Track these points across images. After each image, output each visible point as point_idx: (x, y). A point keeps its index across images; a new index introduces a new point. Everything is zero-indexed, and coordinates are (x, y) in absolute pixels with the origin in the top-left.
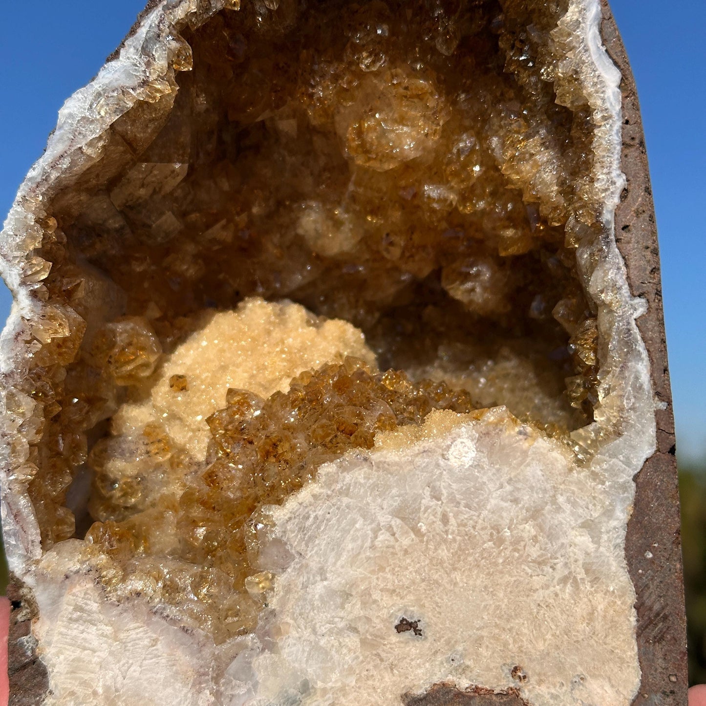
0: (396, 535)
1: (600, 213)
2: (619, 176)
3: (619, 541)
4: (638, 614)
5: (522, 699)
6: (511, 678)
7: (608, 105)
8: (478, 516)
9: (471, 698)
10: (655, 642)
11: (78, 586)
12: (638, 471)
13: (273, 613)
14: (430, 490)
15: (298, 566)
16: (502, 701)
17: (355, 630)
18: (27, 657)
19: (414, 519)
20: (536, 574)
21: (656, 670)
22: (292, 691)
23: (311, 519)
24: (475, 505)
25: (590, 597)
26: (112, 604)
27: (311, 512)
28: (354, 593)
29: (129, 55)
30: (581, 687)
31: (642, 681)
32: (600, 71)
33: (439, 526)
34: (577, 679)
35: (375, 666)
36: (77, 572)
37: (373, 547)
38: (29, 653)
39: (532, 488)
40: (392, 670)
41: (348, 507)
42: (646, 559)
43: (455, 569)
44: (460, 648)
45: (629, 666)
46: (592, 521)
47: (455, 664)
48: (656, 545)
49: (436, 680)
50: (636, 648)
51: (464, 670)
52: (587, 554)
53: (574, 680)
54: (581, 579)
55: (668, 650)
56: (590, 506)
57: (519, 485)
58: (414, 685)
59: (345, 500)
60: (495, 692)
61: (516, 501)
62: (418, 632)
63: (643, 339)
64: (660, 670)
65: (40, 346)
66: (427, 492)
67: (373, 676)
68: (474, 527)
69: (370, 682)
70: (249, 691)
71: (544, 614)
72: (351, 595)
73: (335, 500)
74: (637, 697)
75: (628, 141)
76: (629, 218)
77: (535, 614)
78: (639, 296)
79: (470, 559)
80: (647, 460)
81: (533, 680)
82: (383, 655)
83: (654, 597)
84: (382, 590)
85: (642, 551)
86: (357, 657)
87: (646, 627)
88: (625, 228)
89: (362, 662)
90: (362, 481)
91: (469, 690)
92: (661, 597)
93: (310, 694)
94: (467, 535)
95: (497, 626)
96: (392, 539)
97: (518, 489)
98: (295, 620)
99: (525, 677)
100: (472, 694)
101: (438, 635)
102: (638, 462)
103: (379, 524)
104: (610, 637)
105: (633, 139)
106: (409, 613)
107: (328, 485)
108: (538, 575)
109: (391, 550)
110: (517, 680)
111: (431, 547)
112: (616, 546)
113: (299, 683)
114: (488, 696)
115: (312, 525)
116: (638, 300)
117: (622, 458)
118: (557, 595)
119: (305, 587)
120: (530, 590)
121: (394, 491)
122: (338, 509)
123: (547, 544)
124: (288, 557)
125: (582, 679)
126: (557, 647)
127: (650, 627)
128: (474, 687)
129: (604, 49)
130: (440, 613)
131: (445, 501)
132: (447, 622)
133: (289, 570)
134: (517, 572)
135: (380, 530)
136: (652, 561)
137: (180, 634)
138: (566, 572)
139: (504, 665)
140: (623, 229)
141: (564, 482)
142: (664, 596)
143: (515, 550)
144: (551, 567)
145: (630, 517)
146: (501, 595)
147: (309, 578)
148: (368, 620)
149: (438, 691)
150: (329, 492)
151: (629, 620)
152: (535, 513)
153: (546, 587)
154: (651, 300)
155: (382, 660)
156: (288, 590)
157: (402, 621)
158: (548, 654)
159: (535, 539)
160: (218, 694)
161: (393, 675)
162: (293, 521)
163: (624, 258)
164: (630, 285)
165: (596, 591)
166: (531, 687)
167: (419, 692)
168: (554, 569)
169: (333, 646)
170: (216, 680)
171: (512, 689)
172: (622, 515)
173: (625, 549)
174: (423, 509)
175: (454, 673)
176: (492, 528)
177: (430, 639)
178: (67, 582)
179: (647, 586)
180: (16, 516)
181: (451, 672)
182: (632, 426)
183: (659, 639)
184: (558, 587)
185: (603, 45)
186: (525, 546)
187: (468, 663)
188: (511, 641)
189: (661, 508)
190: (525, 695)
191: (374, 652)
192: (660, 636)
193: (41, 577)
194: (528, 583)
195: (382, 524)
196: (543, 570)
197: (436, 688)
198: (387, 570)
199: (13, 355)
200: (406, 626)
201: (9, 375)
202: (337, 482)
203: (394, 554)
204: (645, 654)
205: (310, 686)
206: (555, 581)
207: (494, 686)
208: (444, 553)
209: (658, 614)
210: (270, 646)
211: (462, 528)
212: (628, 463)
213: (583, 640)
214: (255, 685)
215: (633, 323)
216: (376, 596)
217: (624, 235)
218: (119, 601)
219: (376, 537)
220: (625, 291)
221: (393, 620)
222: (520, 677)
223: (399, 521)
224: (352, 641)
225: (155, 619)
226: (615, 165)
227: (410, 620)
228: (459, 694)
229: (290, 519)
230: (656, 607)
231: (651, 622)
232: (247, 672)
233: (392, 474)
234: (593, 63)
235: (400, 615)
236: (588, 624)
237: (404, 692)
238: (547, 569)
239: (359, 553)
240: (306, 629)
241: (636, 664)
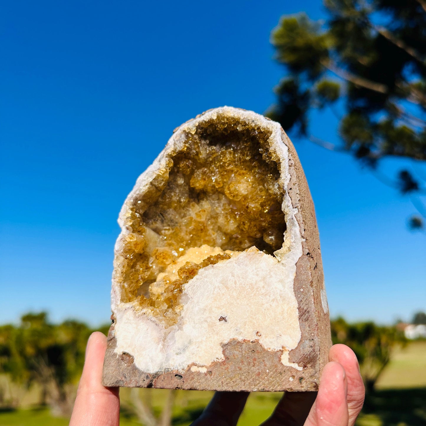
0: (220, 289)
1: (284, 187)
2: (288, 175)
3: (291, 286)
4: (299, 310)
5: (260, 343)
6: (256, 336)
7: (284, 156)
8: (246, 281)
9: (242, 343)
10: (305, 321)
11: (128, 312)
12: (297, 262)
13: (182, 318)
14: (231, 274)
15: (191, 302)
16: (253, 344)
17: (206, 321)
18: (113, 336)
19: (226, 284)
20: (264, 298)
21: (306, 332)
22: (186, 343)
23: (196, 286)
24: (245, 277)
25: (282, 305)
26: (137, 317)
27: (195, 284)
28: (207, 309)
29: (156, 163)
30: (280, 339)
31: (301, 336)
32: (281, 147)
33: (234, 285)
34: (279, 335)
35: (212, 333)
36: (129, 308)
37: (213, 294)
38: (113, 335)
39: (262, 270)
40: (217, 334)
41: (207, 281)
42: (300, 291)
43: (238, 299)
44: (239, 326)
45: (296, 330)
46: (282, 279)
47: (238, 331)
48: (304, 286)
49: (231, 337)
50: (299, 323)
51: (241, 333)
52: (281, 291)
53: (277, 336)
54: (279, 299)
55: (310, 324)
56: (281, 274)
57: (259, 270)
58: (224, 339)
59: (206, 279)
60: (251, 341)
61: (257, 275)
62: (226, 321)
63: (297, 220)
64: (307, 331)
65: (127, 242)
66: (230, 275)
67: (211, 337)
68: (244, 284)
69: (210, 339)
70: (173, 344)
71: (267, 312)
72: (206, 310)
73: (202, 280)
74: (300, 342)
75: (290, 165)
76: (292, 186)
77: (264, 312)
78: (296, 208)
79: (243, 295)
80: (300, 258)
81: (263, 336)
82: (215, 329)
83: (304, 305)
84: (215, 307)
85: (299, 289)
86: (206, 331)
87: (302, 316)
88: (291, 189)
89: (208, 332)
90: (211, 273)
91: (242, 341)
92: (306, 304)
93: (191, 344)
94: (242, 287)
95: (251, 317)
96: (219, 290)
97: (258, 271)
98: (189, 319)
99: (260, 335)
100: (243, 342)
101: (232, 322)
102: (297, 259)
103: (215, 286)
104: (290, 319)
105: (292, 164)
106: (223, 314)
107: (201, 275)
108: (265, 299)
109: (219, 294)
110: (258, 336)
111: (231, 292)
112: (290, 288)
113: (188, 340)
114: (248, 343)
115: (195, 288)
116: (295, 209)
117: (291, 258)
118: (271, 306)
119: (192, 308)
120: (262, 304)
121: (221, 275)
122: (204, 282)
123: (267, 288)
124: (188, 299)
125: (280, 335)
126: (271, 324)
127: (303, 315)
128: (243, 339)
129: (282, 141)
130: (233, 314)
131: (235, 277)
132: (235, 317)
133: (188, 303)
134: (258, 298)
135: (216, 288)
136: (303, 292)
137: (155, 326)
138: (274, 297)
139: (254, 331)
140: (290, 189)
141: (273, 268)
142: (308, 304)
143: (257, 291)
144: (269, 296)
145: (294, 277)
146: (252, 306)
147: (194, 305)
148: (211, 317)
149: (232, 341)
150: (201, 277)
151: (295, 313)
152: (264, 279)
153: (267, 303)
154: (299, 208)
155: (214, 331)
156: (187, 309)
157: (221, 317)
158: (268, 327)
159: (263, 287)
160: (164, 345)
161: (218, 336)
162: (190, 287)
163: (290, 198)
164: (293, 205)
165: (284, 304)
166: (263, 339)
167: (226, 342)
168: (270, 297)
169: (199, 327)
170: (164, 341)
171: (256, 340)
172: (292, 277)
173: (294, 288)
174: (229, 280)
175: (237, 335)
176: (250, 284)
177: (230, 323)
178: (126, 311)
179: (301, 301)
180: (114, 292)
181: (236, 334)
182: (294, 247)
183: (307, 320)
184: (271, 303)
185: (282, 140)
186: (260, 289)
187: (241, 331)
188: (256, 322)
189: (305, 274)
190: (261, 342)
191: (212, 328)
192: (307, 318)
193: (119, 311)
194: (261, 302)
195: (217, 286)
196: (266, 297)
197: (231, 340)
198: (217, 301)
199: (120, 245)
200: (222, 319)
201: (118, 251)
202: (204, 274)
203: (219, 295)
204: (302, 325)
205: (192, 341)
206: (270, 301)
207: (250, 339)
208: (235, 294)
209: (306, 311)
210: (180, 328)
211: (240, 285)
212: (293, 259)
213: (280, 321)
214: (175, 342)
215: (294, 216)
216: (214, 309)
217: (290, 191)
218: (139, 316)
219: (214, 290)
220: (291, 206)
221: (218, 317)
222: (259, 335)
223: (221, 285)
224: (205, 325)
225: (149, 321)
226: (287, 172)
227: (223, 317)
228: (239, 342)
229: (189, 286)
230: (305, 308)
231: (304, 313)
232: (173, 337)
233: (220, 270)
234: (279, 146)
235: (221, 315)
236: (282, 315)
237: (221, 342)
238: (268, 297)
239: (209, 296)
240: (192, 322)
241: (299, 329)
